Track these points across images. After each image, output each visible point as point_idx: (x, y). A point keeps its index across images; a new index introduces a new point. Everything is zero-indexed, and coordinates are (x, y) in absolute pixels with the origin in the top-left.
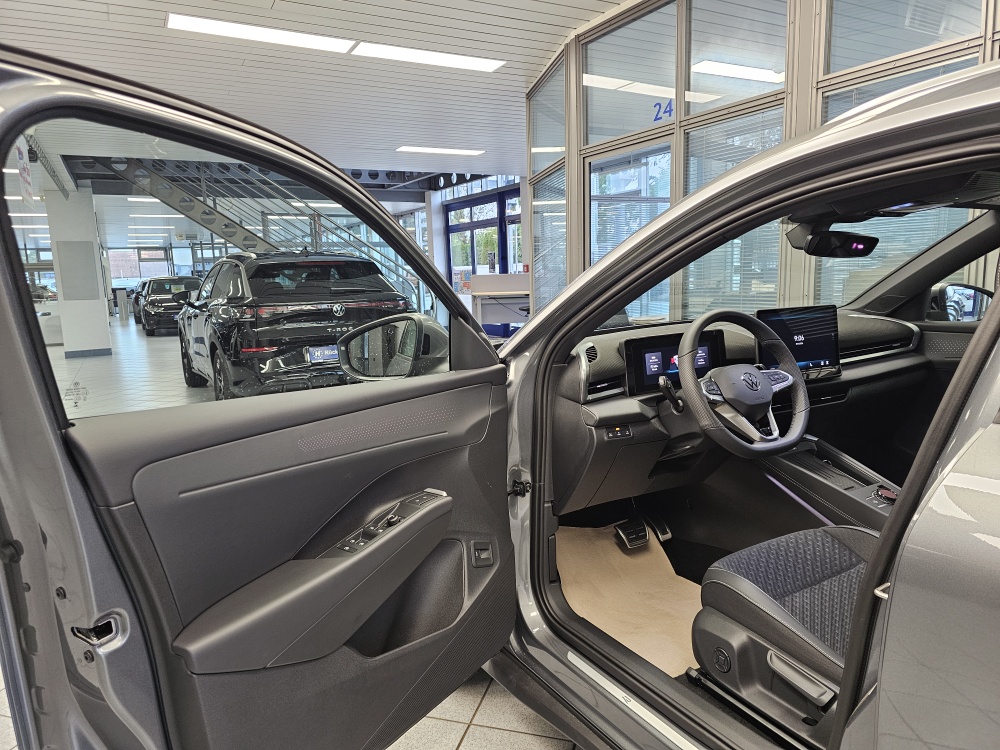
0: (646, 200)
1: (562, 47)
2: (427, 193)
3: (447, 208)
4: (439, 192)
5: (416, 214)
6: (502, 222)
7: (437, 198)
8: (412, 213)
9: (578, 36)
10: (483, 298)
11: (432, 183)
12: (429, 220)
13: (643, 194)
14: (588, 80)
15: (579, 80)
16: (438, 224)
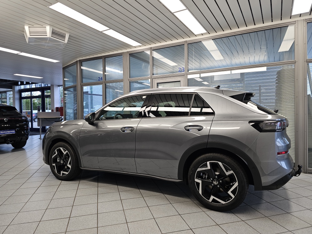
0: (90, 94)
1: (75, 61)
2: (13, 86)
3: (21, 91)
4: (18, 86)
5: (7, 92)
6: (43, 97)
7: (17, 88)
8: (5, 92)
9: (80, 60)
10: (42, 119)
11: (16, 83)
12: (14, 94)
13: (89, 93)
14: (82, 68)
15: (80, 68)
16: (17, 96)
